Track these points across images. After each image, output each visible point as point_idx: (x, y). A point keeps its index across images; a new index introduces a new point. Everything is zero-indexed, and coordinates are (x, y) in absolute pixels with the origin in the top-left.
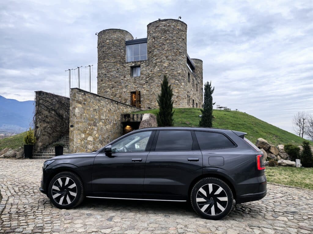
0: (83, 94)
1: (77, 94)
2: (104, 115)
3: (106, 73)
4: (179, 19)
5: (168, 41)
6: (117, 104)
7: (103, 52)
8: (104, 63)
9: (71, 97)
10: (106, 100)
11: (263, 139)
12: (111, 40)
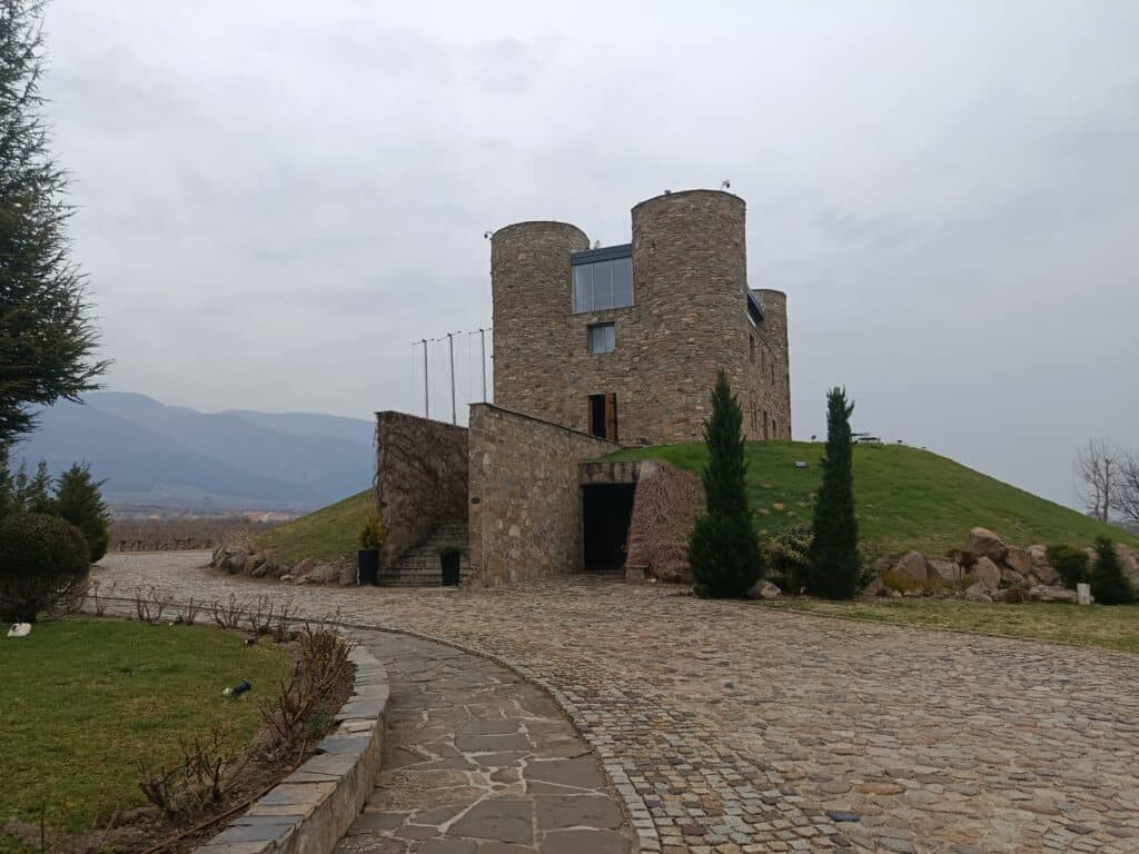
0: (497, 415)
1: (485, 418)
2: (543, 468)
3: (520, 346)
4: (725, 189)
5: (693, 253)
6: (569, 436)
7: (511, 287)
8: (514, 317)
9: (470, 425)
10: (546, 427)
11: (987, 531)
12: (532, 254)
